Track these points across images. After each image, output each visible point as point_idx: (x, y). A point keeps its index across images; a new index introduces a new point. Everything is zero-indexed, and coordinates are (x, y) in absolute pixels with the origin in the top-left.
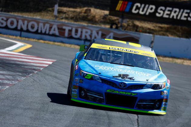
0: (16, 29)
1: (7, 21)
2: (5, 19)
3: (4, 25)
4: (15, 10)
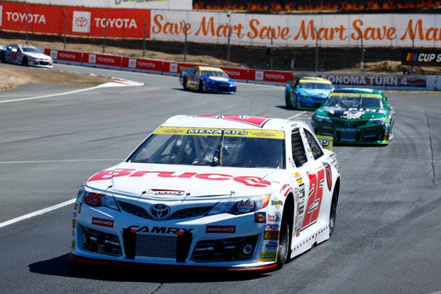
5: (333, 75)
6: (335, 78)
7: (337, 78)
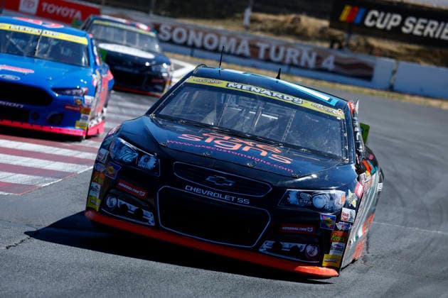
0: (185, 44)
1: (172, 31)
2: (169, 28)
3: (168, 38)
4: (185, 14)
5: (184, 26)
6: (188, 33)
7: (192, 34)
